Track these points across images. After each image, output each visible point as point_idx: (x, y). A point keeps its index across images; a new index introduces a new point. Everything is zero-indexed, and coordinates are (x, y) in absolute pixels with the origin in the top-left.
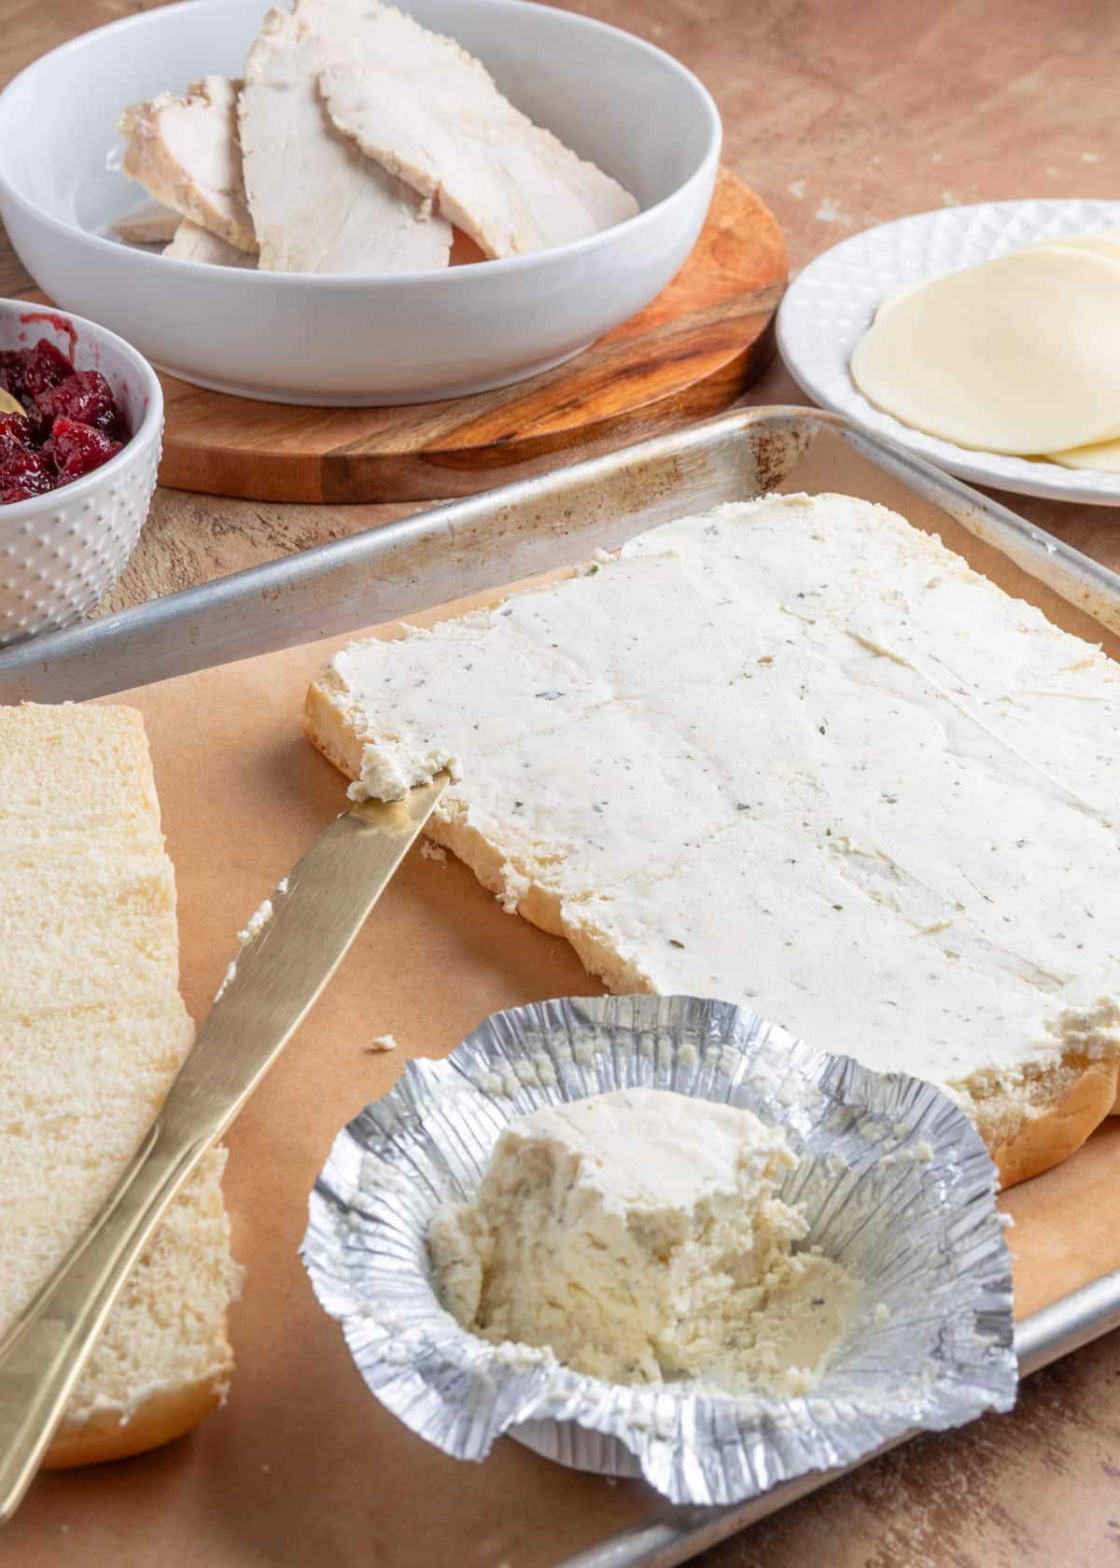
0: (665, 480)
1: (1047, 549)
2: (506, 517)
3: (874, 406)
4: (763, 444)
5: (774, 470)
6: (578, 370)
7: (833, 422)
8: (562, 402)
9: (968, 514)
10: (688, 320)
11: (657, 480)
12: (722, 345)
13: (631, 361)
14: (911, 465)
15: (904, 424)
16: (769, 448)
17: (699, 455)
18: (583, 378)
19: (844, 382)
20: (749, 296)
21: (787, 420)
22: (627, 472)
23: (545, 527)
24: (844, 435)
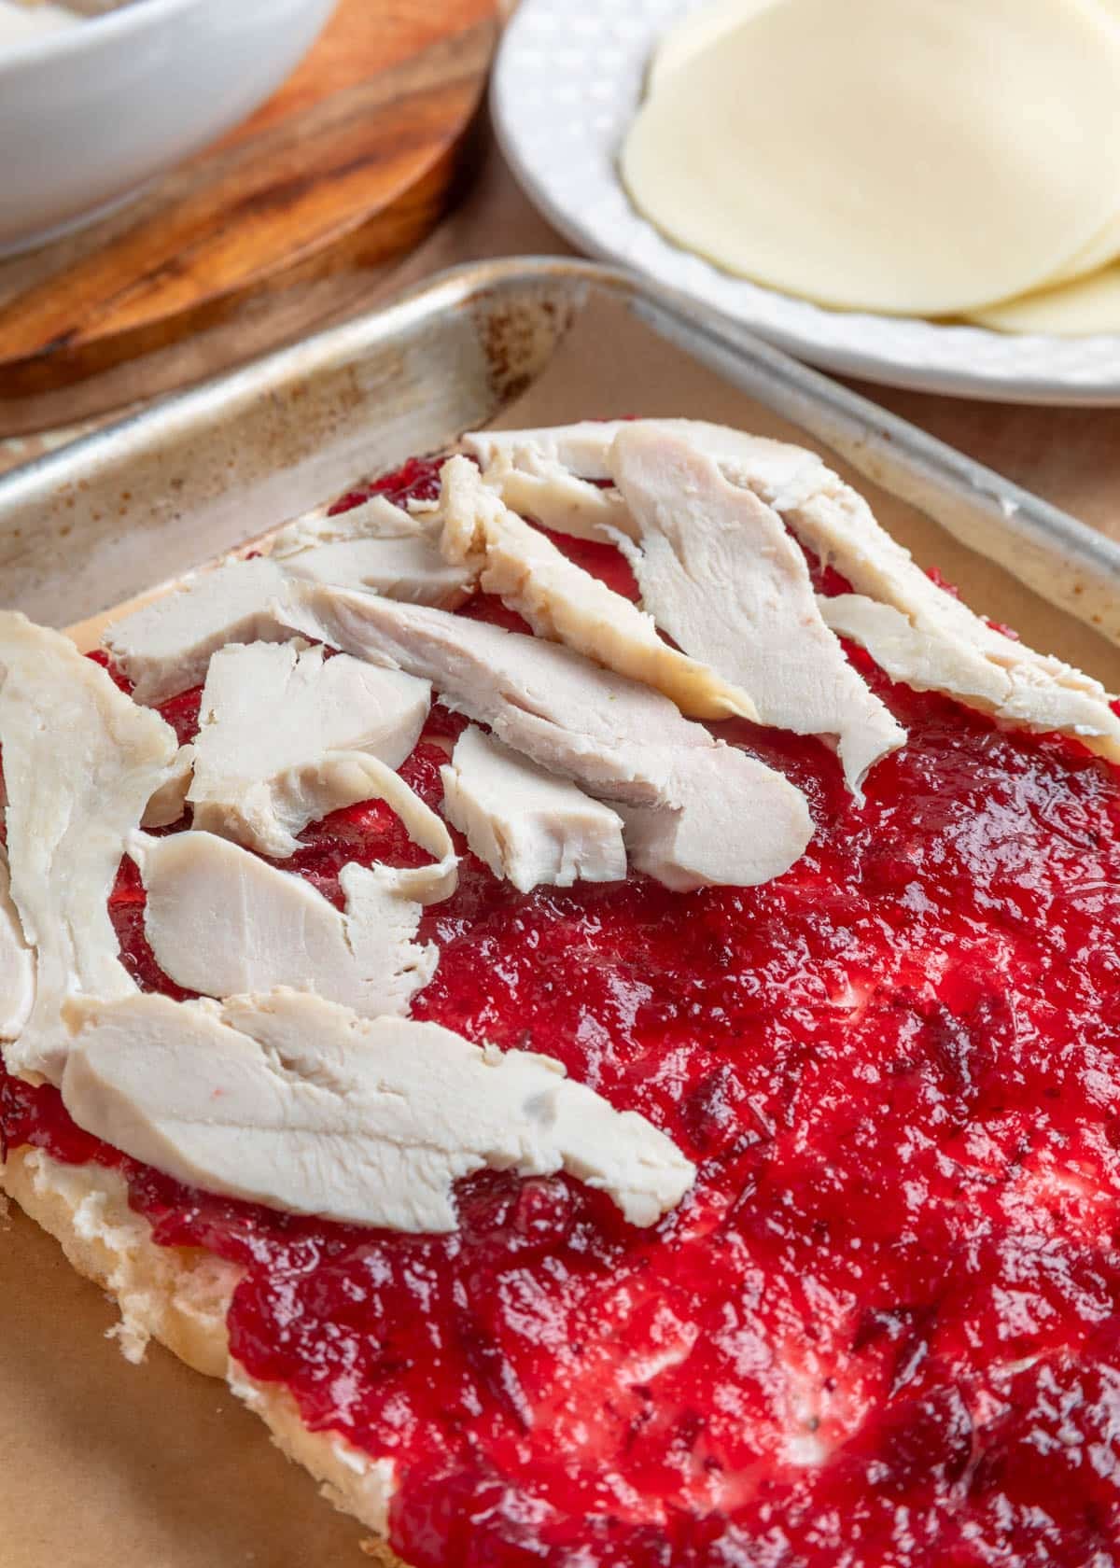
0: (337, 405)
1: (1001, 508)
2: (70, 503)
3: (670, 241)
4: (496, 326)
5: (517, 369)
6: (173, 204)
7: (611, 283)
8: (150, 265)
9: (858, 445)
10: (347, 99)
11: (325, 408)
12: (406, 142)
13: (260, 180)
14: (750, 358)
15: (723, 271)
16: (507, 331)
17: (391, 356)
18: (182, 218)
19: (615, 201)
20: (441, 50)
21: (532, 284)
22: (272, 401)
23: (138, 510)
24: (629, 306)
